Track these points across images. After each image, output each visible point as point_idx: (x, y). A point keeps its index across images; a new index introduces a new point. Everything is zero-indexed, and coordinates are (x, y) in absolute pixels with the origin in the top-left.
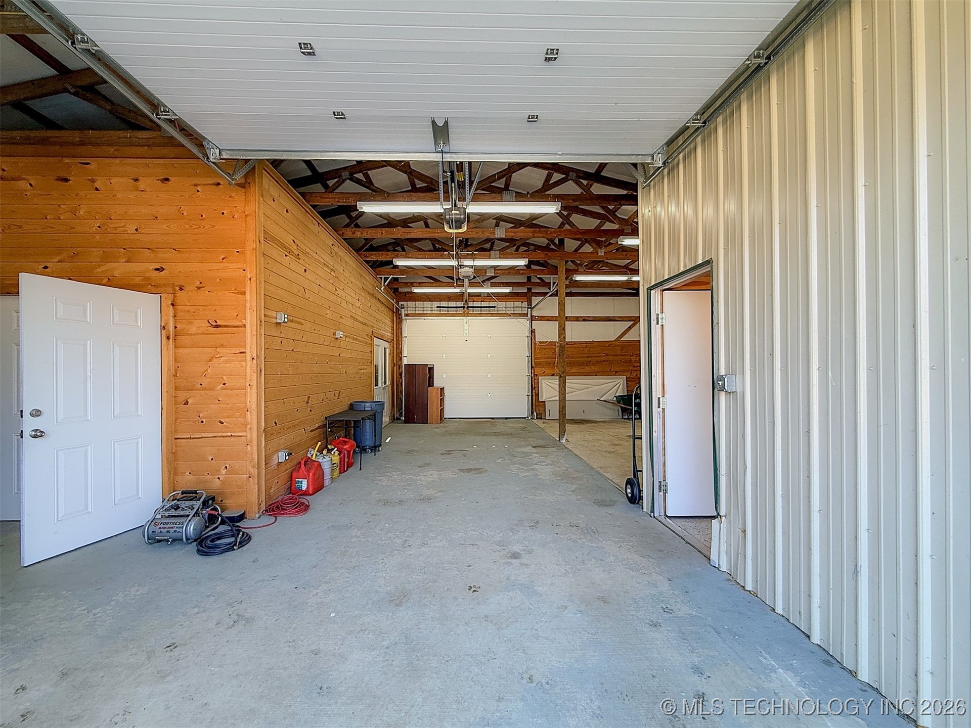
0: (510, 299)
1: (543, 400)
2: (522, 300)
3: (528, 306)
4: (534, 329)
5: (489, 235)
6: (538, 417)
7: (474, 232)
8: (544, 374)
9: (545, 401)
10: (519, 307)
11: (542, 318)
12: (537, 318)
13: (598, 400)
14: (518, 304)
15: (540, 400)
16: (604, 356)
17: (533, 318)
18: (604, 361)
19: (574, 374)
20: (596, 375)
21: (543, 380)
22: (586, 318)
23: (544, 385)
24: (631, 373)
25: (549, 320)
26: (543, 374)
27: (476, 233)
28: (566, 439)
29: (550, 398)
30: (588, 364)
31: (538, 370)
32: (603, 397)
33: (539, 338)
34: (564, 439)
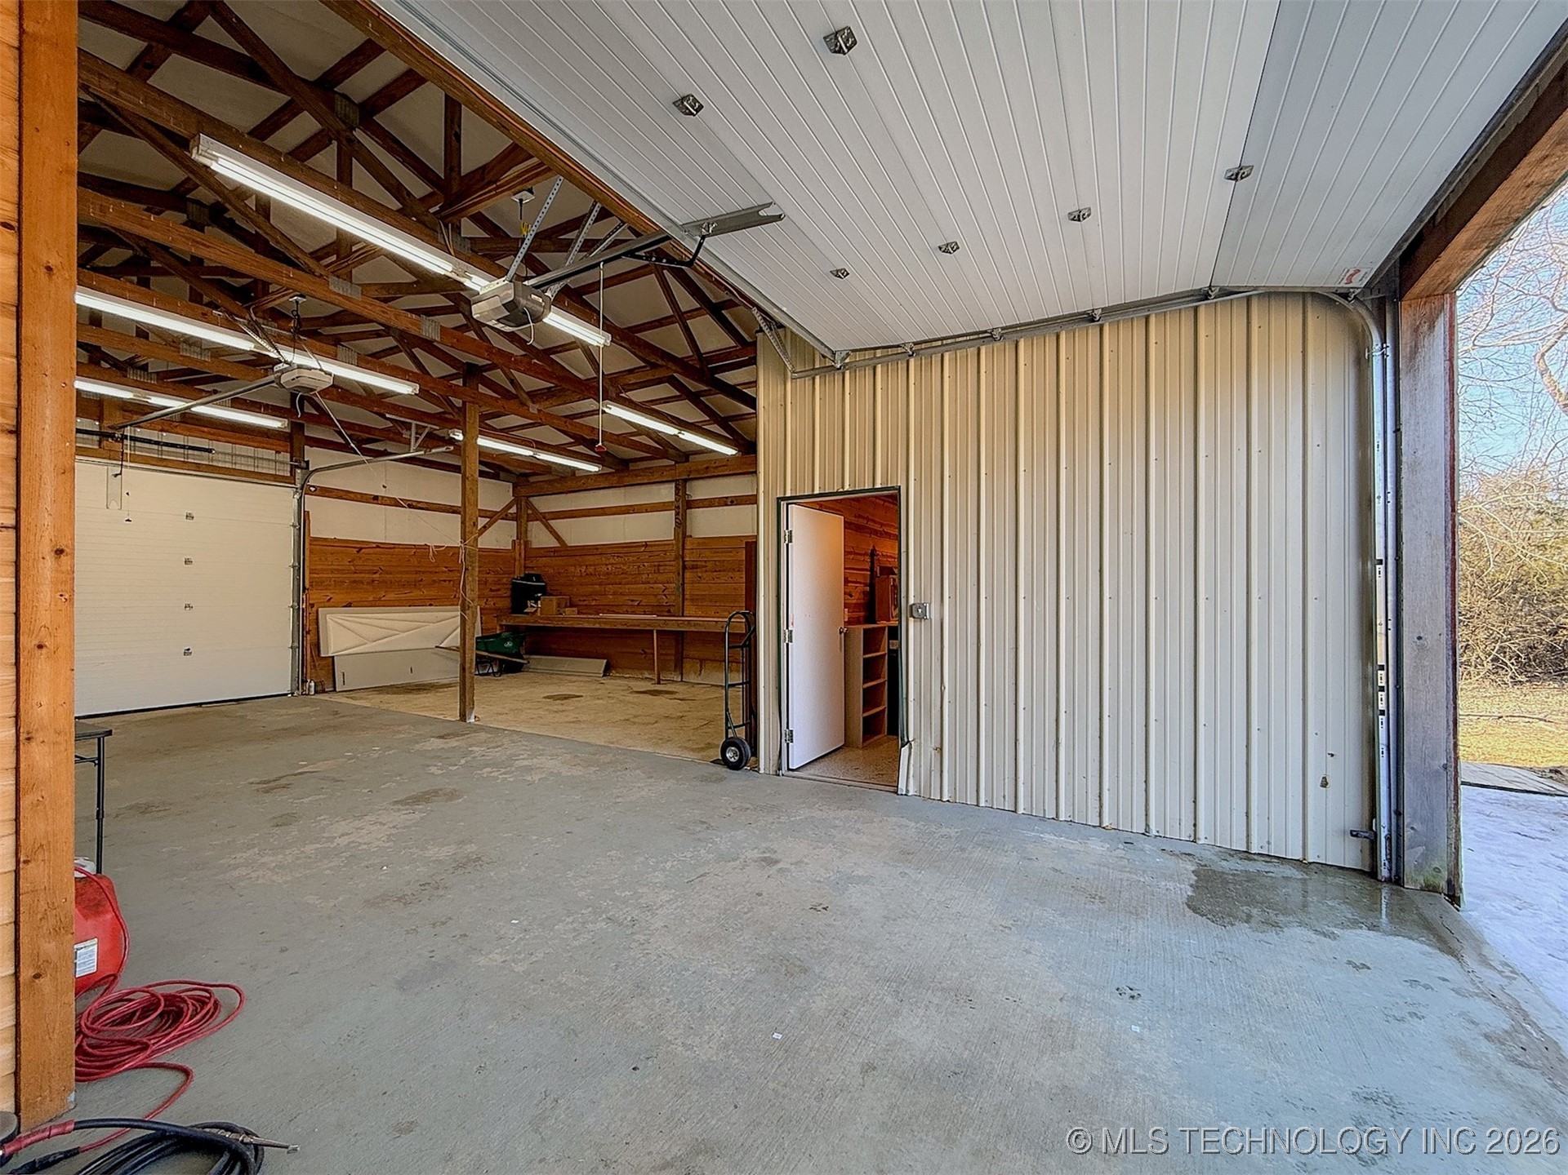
0: (248, 440)
1: (330, 655)
2: (279, 448)
3: (291, 461)
4: (308, 512)
5: (410, 326)
6: (320, 688)
7: (378, 308)
8: (329, 603)
9: (333, 657)
10: (269, 460)
11: (325, 492)
12: (313, 489)
13: (437, 647)
14: (269, 454)
15: (322, 655)
16: (445, 572)
17: (305, 490)
18: (445, 581)
19: (389, 603)
20: (431, 605)
21: (328, 616)
22: (414, 504)
23: (331, 624)
24: (487, 600)
25: (340, 498)
26: (327, 604)
27: (383, 312)
28: (475, 717)
29: (346, 650)
30: (416, 584)
31: (315, 596)
32: (446, 642)
33: (317, 530)
34: (473, 716)
